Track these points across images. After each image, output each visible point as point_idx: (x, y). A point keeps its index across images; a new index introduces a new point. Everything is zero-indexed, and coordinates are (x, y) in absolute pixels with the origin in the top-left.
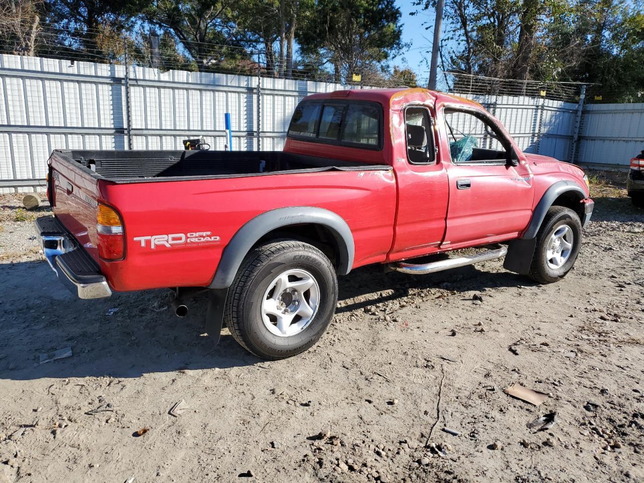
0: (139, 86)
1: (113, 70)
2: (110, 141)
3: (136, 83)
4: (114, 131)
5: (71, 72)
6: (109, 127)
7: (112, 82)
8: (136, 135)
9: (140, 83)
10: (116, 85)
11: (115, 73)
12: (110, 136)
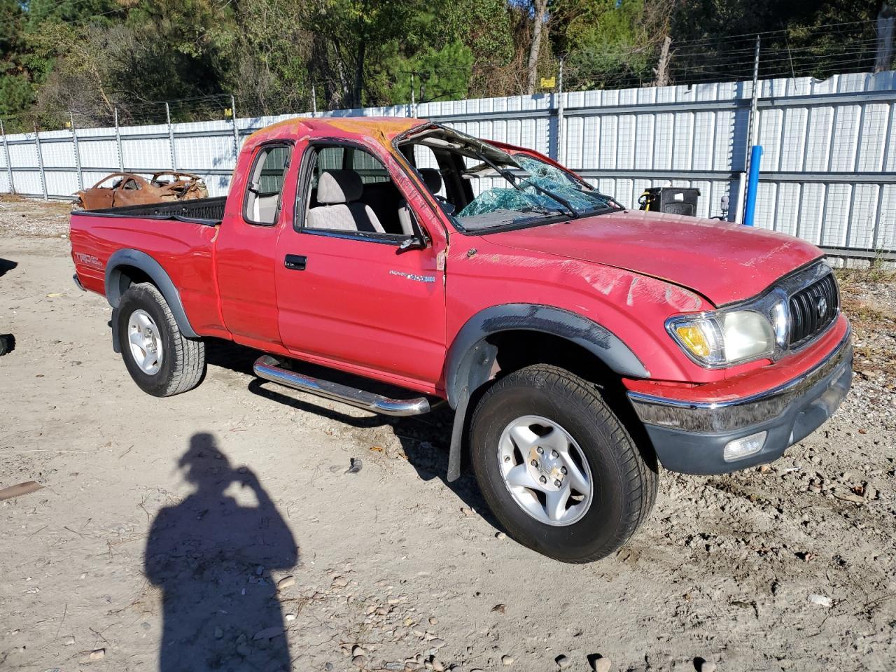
0: (776, 107)
1: (739, 91)
2: (724, 189)
3: (771, 105)
4: (730, 175)
5: (687, 100)
6: (724, 169)
7: (736, 106)
8: (762, 181)
9: (776, 103)
10: (741, 110)
11: (742, 93)
12: (724, 183)
